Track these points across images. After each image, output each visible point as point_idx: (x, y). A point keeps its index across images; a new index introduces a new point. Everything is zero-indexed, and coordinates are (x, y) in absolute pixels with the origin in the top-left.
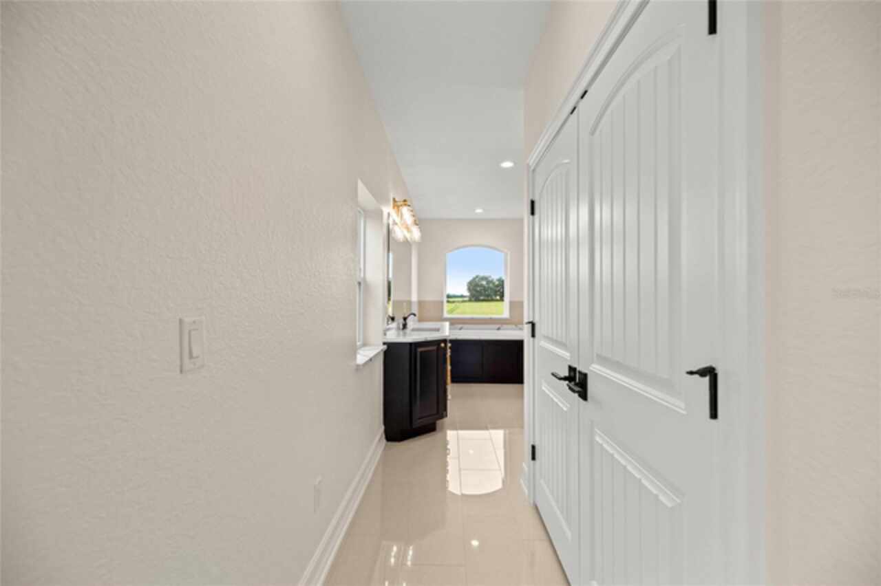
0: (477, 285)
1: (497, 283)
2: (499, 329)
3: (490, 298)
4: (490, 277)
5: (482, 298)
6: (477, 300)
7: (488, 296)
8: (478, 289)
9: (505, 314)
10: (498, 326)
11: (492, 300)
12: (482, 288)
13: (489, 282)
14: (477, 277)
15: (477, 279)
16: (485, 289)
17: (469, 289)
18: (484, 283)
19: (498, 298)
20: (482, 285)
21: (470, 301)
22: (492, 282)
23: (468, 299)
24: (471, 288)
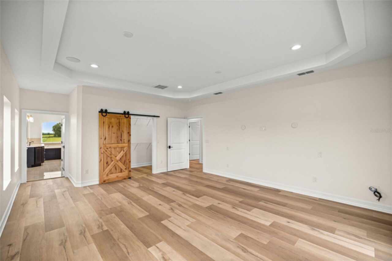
23: (53, 136)
24: (56, 129)
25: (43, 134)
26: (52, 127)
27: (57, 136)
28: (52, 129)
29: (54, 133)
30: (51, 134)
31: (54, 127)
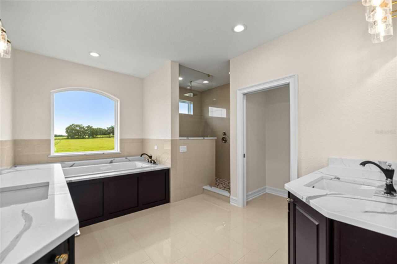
0: (73, 129)
1: (86, 129)
2: (111, 162)
3: (81, 137)
4: (82, 125)
5: (76, 137)
6: (73, 138)
7: (81, 136)
8: (74, 132)
9: (117, 149)
10: (110, 160)
11: (83, 138)
12: (76, 131)
13: (81, 128)
14: (73, 125)
15: (73, 126)
16: (78, 131)
17: (67, 132)
18: (78, 128)
19: (87, 137)
20: (76, 130)
21: (68, 138)
22: (83, 128)
23: (66, 137)
24: (69, 131)
25: (56, 136)
26: (65, 129)
27: (70, 138)
28: (65, 131)
29: (67, 135)
30: (64, 136)
31: (67, 128)
